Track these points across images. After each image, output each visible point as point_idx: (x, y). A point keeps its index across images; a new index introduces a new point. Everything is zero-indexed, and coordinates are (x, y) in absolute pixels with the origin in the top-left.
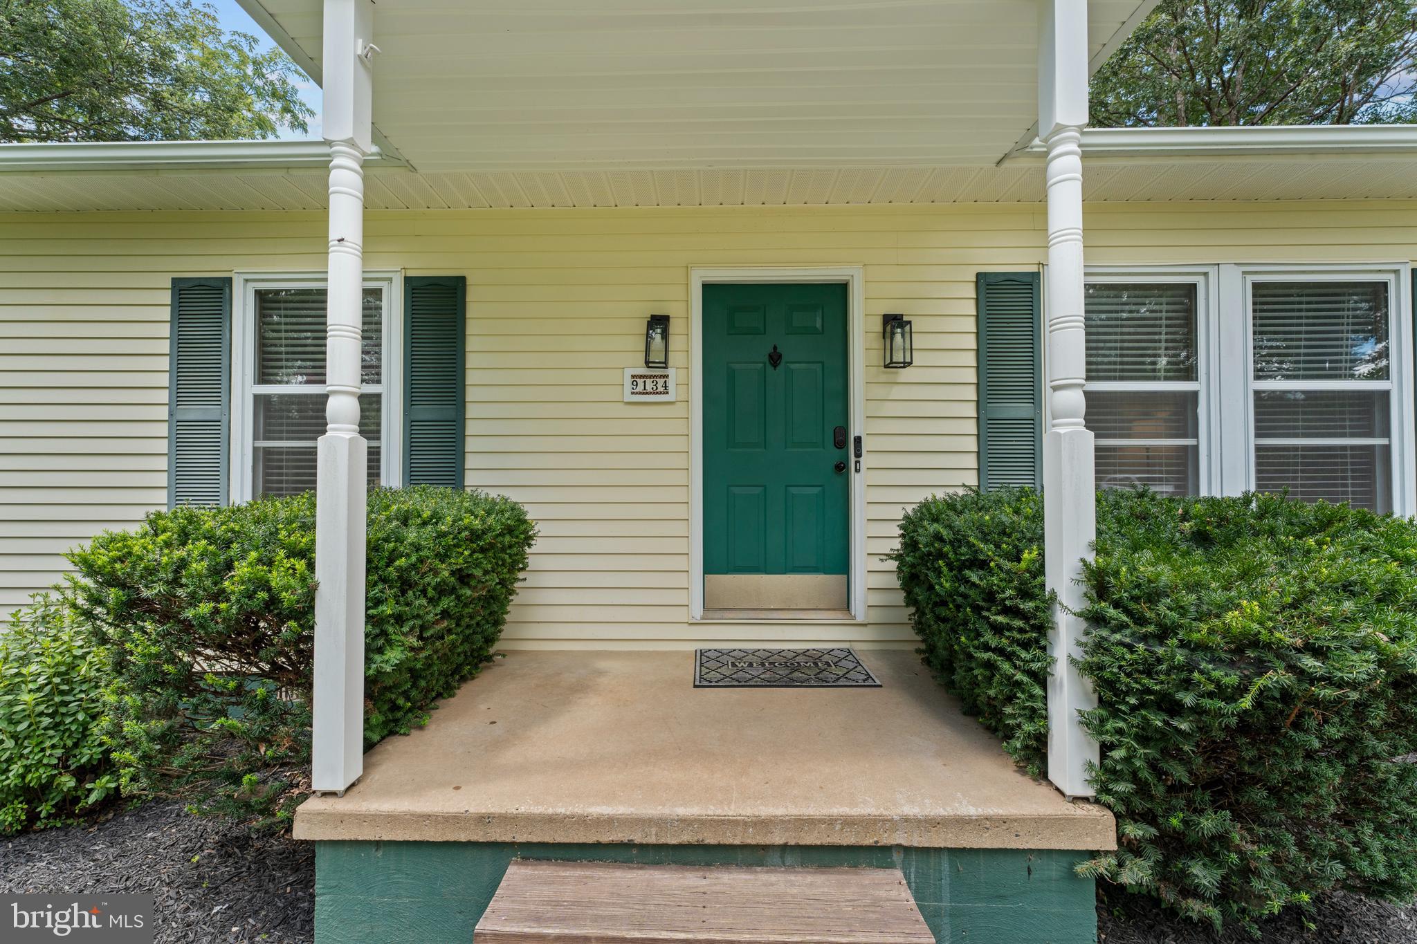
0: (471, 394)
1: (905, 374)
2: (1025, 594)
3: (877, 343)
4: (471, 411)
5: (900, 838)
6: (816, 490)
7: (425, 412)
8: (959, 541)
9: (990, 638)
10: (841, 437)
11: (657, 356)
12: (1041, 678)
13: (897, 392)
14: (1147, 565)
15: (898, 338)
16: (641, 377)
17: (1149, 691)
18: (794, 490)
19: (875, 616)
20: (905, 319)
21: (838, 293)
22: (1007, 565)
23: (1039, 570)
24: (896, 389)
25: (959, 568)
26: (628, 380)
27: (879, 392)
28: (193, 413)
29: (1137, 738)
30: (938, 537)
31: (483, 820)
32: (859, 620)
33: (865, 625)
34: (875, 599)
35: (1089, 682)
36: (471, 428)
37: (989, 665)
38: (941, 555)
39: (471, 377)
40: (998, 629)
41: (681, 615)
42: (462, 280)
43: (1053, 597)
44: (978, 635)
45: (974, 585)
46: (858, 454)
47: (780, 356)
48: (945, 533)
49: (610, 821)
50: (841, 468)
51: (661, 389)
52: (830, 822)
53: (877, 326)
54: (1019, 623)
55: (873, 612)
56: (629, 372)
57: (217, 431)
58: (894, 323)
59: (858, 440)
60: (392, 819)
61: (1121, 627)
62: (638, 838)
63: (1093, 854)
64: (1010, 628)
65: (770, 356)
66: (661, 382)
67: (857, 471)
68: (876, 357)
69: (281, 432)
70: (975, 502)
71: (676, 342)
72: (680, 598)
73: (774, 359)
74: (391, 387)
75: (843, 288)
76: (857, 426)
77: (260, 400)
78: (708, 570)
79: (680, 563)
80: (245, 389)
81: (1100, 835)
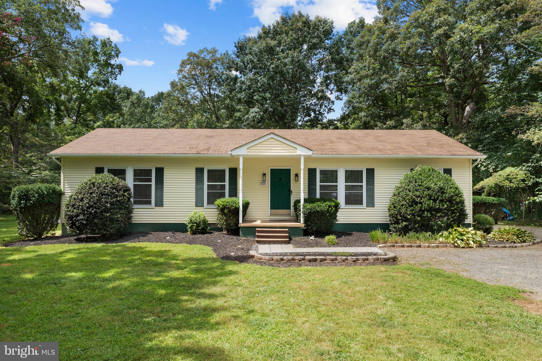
0: (238, 184)
1: (298, 182)
3: (294, 178)
4: (238, 187)
6: (286, 198)
7: (232, 187)
11: (265, 180)
15: (297, 177)
16: (262, 182)
18: (283, 198)
20: (298, 174)
24: (297, 184)
26: (260, 183)
27: (295, 184)
28: (199, 187)
32: (292, 216)
36: (238, 189)
39: (238, 182)
41: (267, 215)
42: (237, 168)
46: (292, 193)
50: (289, 195)
51: (265, 184)
53: (294, 175)
55: (294, 214)
56: (260, 181)
57: (203, 189)
58: (296, 175)
59: (292, 191)
60: (247, 225)
63: (301, 227)
67: (291, 195)
68: (294, 180)
69: (209, 189)
71: (267, 177)
72: (267, 213)
73: (280, 179)
74: (227, 183)
75: (290, 170)
76: (291, 189)
77: (208, 185)
78: (271, 209)
79: (267, 208)
80: (206, 183)
81: (303, 226)
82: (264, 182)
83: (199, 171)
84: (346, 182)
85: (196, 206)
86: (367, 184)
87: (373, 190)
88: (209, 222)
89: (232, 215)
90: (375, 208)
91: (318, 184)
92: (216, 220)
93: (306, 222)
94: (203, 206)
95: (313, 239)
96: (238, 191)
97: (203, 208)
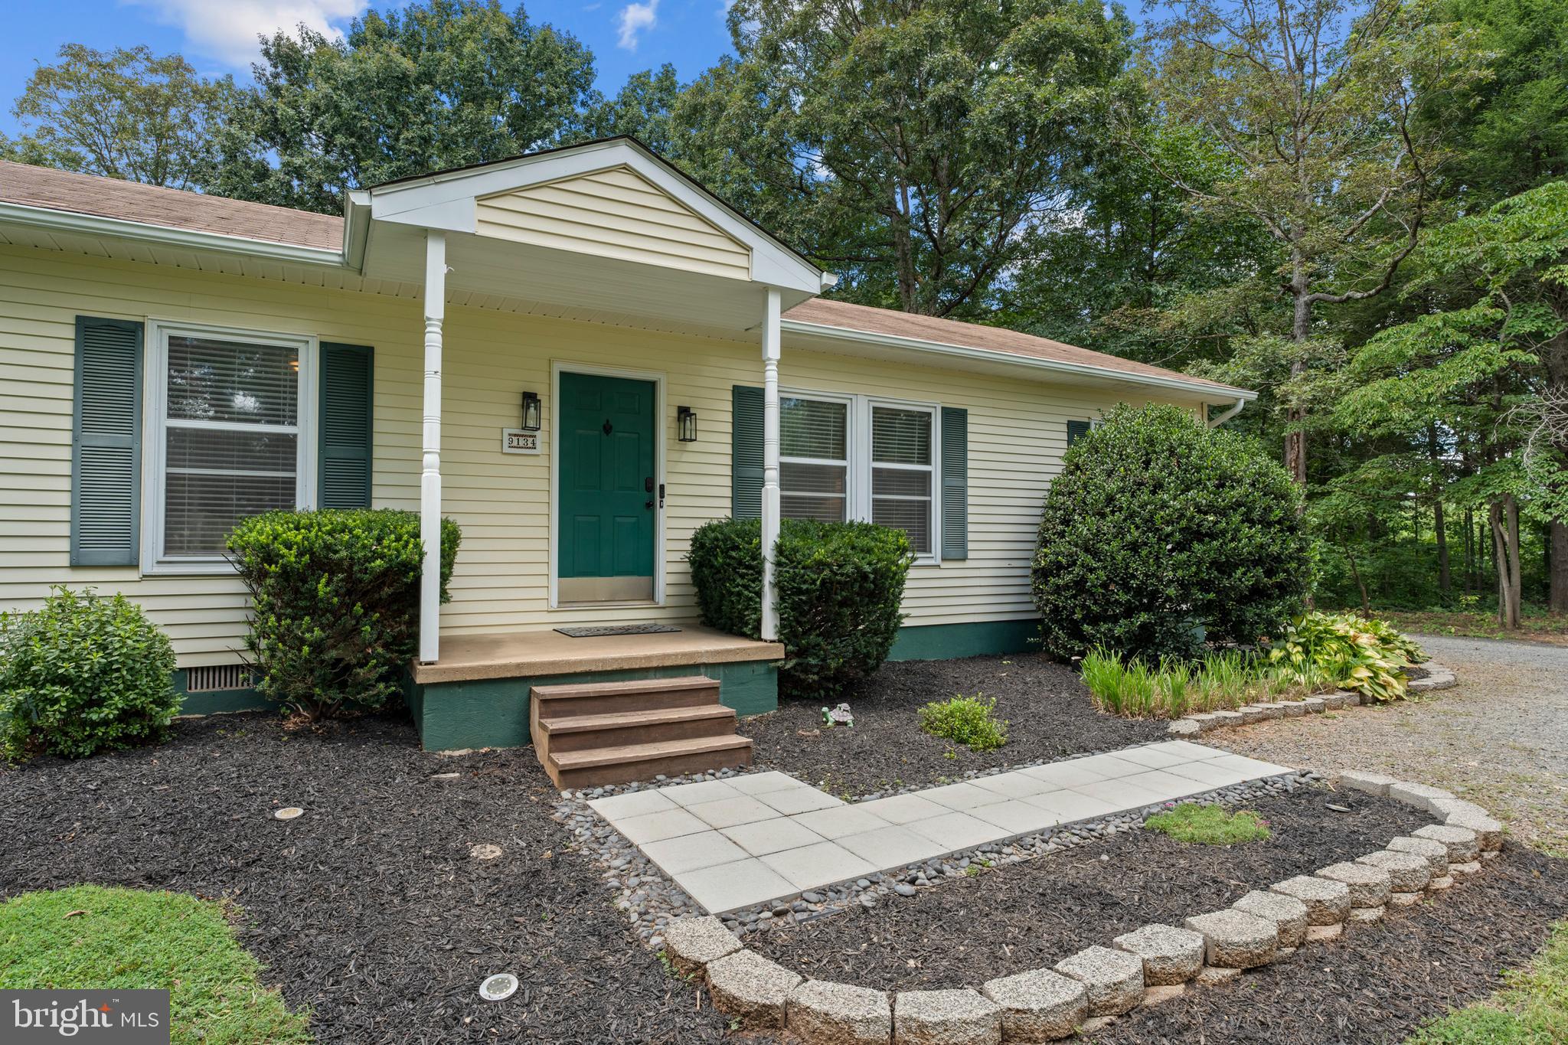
0: (377, 439)
1: (691, 446)
2: (754, 558)
3: (675, 425)
4: (377, 452)
5: (705, 660)
6: (634, 520)
7: (338, 451)
8: (726, 539)
9: (739, 581)
10: (650, 484)
11: (531, 423)
12: (759, 594)
13: (686, 457)
14: (797, 542)
15: (688, 422)
16: (515, 435)
17: (794, 587)
18: (618, 519)
19: (671, 602)
20: (692, 411)
21: (651, 387)
22: (747, 546)
23: (759, 546)
24: (685, 454)
25: (725, 552)
26: (506, 438)
27: (675, 456)
28: (99, 439)
29: (791, 609)
30: (717, 539)
31: (519, 666)
32: (661, 604)
33: (664, 608)
34: (671, 591)
35: (776, 590)
36: (377, 466)
37: (739, 594)
38: (717, 546)
39: (377, 426)
40: (742, 576)
41: (543, 606)
42: (371, 349)
43: (765, 558)
44: (734, 580)
45: (734, 558)
46: (662, 496)
47: (611, 427)
48: (719, 536)
49: (580, 662)
50: (650, 506)
51: (530, 445)
52: (676, 655)
53: (675, 413)
54: (751, 572)
55: (671, 598)
56: (506, 432)
57: (129, 459)
58: (684, 413)
59: (662, 487)
60: (472, 669)
61: (787, 565)
62: (594, 668)
63: (776, 660)
64: (747, 575)
65: (604, 427)
66: (530, 440)
67: (661, 507)
68: (673, 433)
69: (185, 460)
70: (731, 523)
71: (544, 414)
72: (543, 593)
73: (608, 429)
75: (652, 385)
76: (662, 478)
77: (172, 432)
78: (561, 574)
79: (543, 569)
80: (156, 422)
81: (778, 652)
82: (527, 431)
83: (108, 343)
84: (877, 458)
85: (76, 566)
86: (947, 470)
87: (962, 492)
88: (180, 663)
89: (369, 608)
90: (968, 564)
91: (773, 456)
92: (241, 644)
93: (788, 632)
94: (133, 565)
95: (849, 718)
96: (376, 479)
97: (133, 575)
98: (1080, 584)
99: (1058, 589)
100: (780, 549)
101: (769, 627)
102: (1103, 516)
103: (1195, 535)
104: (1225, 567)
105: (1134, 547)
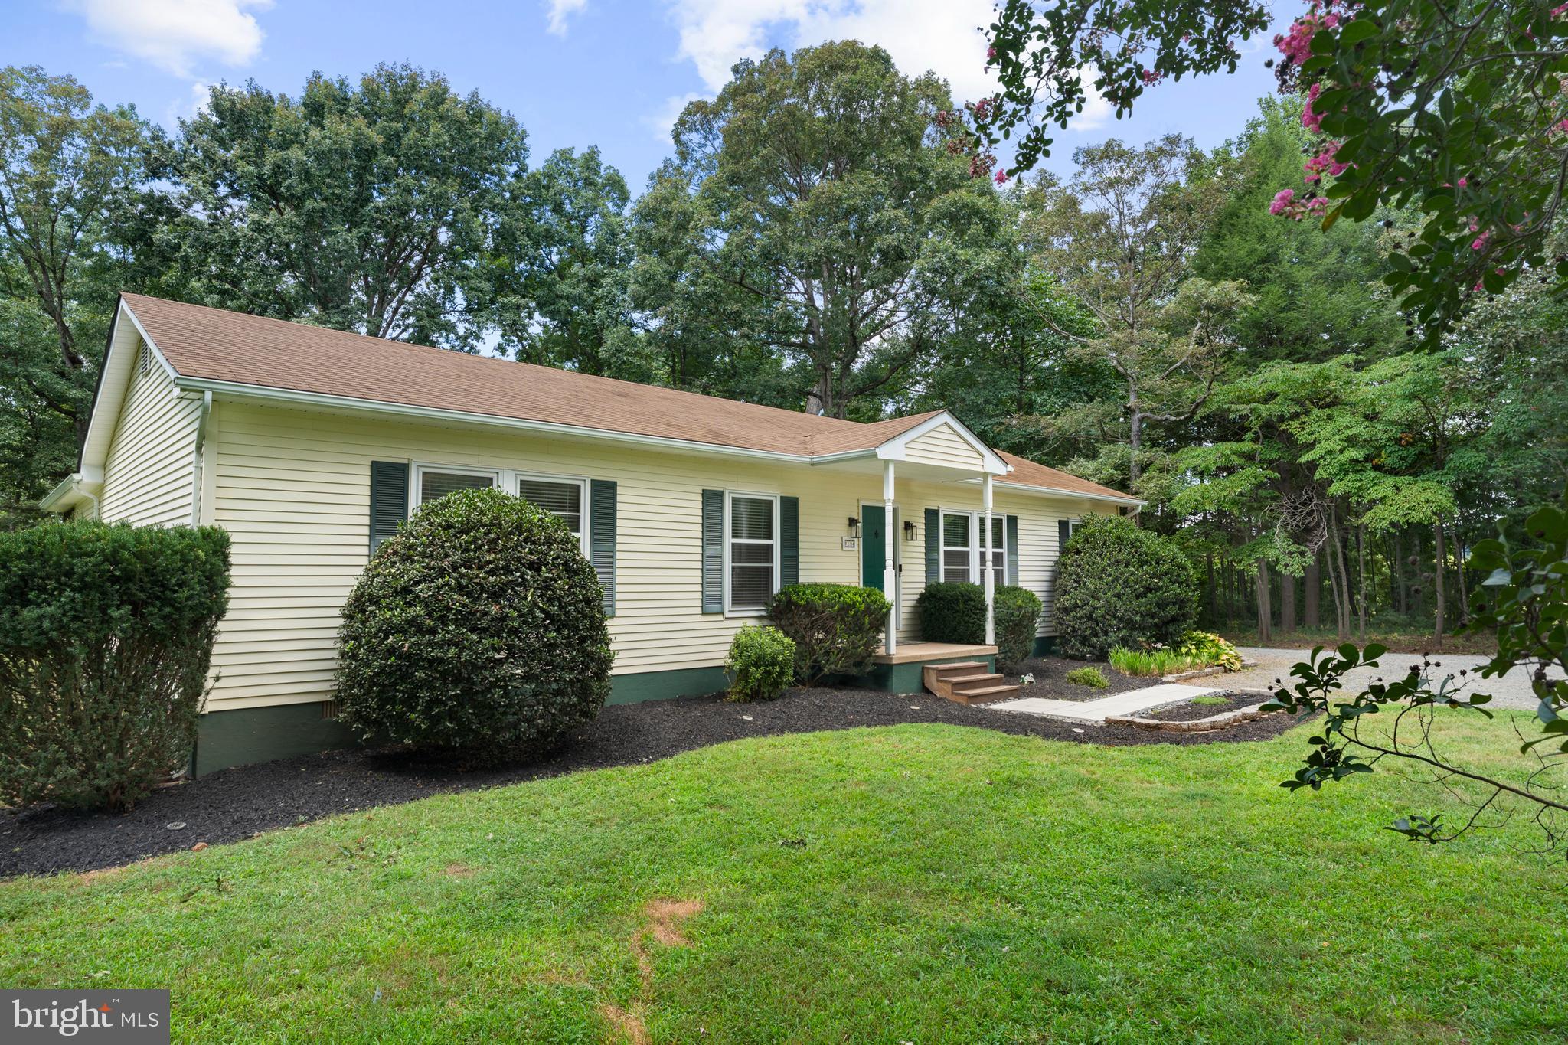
0: (801, 545)
1: (911, 543)
3: (904, 531)
7: (787, 552)
13: (909, 549)
16: (847, 540)
24: (909, 547)
26: (844, 542)
27: (905, 549)
28: (710, 550)
36: (801, 559)
39: (801, 539)
42: (798, 499)
47: (878, 534)
51: (852, 545)
56: (844, 539)
57: (720, 557)
59: (900, 566)
63: (994, 655)
67: (900, 577)
68: (903, 536)
69: (738, 559)
73: (876, 535)
74: (776, 542)
77: (733, 545)
80: (729, 540)
81: (995, 650)
82: (852, 538)
83: (712, 500)
84: (980, 546)
85: (703, 614)
86: (1009, 551)
93: (999, 643)
94: (722, 612)
95: (1034, 680)
96: (801, 566)
97: (720, 618)
98: (1090, 617)
99: (1075, 618)
100: (996, 601)
101: (990, 638)
102: (1101, 578)
103: (1149, 589)
104: (1162, 605)
105: (1119, 596)
